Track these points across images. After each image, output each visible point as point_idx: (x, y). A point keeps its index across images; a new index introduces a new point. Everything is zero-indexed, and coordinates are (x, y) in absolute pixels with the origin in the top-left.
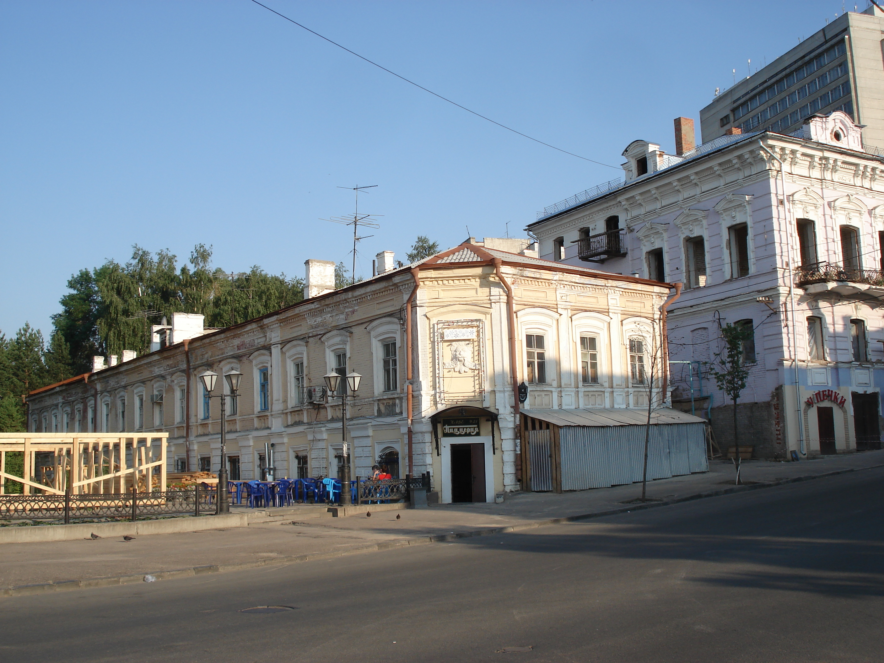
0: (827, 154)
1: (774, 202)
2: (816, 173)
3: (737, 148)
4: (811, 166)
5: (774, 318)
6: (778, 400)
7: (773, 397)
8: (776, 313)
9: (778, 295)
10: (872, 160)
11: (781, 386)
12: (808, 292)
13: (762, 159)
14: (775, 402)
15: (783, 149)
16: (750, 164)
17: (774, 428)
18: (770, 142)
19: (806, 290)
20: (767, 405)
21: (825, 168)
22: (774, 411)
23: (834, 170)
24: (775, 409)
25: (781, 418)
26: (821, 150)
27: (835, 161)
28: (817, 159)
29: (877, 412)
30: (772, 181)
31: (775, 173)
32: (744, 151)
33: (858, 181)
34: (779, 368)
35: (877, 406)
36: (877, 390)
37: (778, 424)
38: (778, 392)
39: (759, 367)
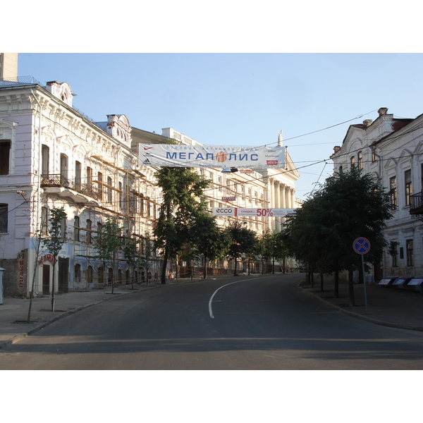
0: (61, 108)
1: (33, 131)
2: (52, 118)
3: (12, 90)
4: (51, 112)
5: (26, 205)
6: (23, 258)
7: (19, 255)
8: (28, 202)
9: (31, 191)
10: (79, 117)
11: (27, 250)
12: (46, 191)
13: (29, 102)
14: (21, 259)
15: (42, 98)
16: (20, 102)
17: (18, 276)
18: (38, 92)
19: (45, 190)
20: (15, 261)
21: (57, 115)
22: (19, 265)
23: (61, 118)
24: (21, 264)
25: (24, 270)
26: (59, 104)
27: (64, 113)
28: (55, 109)
29: (68, 270)
30: (33, 116)
31: (35, 112)
32: (18, 94)
33: (70, 128)
34: (26, 238)
35: (68, 266)
36: (69, 256)
37: (22, 274)
38: (24, 253)
39: (10, 236)
